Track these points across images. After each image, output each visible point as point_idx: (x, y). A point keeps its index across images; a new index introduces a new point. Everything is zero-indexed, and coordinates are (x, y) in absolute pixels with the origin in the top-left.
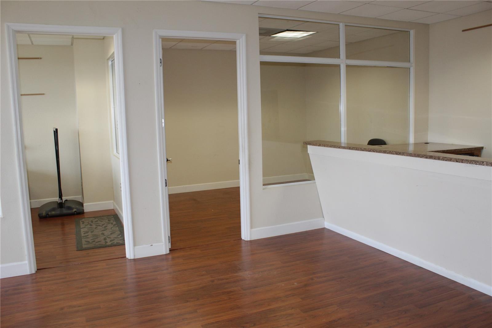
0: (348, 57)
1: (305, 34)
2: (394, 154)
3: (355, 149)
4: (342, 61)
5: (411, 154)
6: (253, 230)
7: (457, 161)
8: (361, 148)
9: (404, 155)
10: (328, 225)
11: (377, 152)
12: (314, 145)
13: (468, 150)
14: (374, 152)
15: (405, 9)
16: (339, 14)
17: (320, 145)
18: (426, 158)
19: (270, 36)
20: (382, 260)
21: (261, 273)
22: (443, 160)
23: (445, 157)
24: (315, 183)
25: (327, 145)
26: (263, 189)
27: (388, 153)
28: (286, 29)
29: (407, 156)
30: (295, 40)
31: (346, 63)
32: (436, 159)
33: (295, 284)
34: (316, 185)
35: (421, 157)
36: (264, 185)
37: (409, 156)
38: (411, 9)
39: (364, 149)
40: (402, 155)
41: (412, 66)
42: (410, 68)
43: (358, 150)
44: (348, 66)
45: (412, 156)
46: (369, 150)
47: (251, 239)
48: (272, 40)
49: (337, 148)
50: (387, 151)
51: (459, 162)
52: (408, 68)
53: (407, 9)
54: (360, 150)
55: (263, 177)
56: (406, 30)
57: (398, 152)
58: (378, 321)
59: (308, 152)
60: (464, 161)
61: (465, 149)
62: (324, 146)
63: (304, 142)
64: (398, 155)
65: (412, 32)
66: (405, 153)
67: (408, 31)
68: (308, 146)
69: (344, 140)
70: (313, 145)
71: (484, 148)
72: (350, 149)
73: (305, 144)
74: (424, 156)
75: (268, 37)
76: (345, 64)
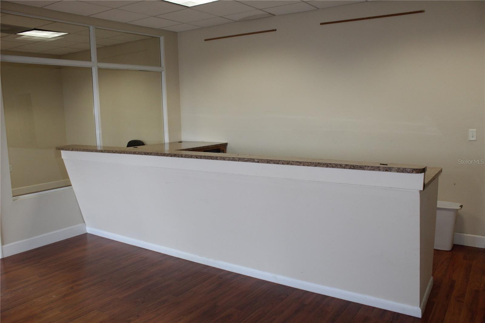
0: (99, 61)
1: (56, 35)
2: (143, 155)
3: (107, 151)
4: (94, 64)
5: (158, 153)
6: (5, 246)
7: (197, 157)
8: (112, 151)
9: (152, 155)
10: (90, 230)
11: (127, 153)
12: (67, 150)
13: (214, 146)
14: (125, 153)
15: (152, 16)
16: (88, 16)
17: (72, 150)
18: (171, 156)
19: (16, 34)
20: (143, 257)
21: (14, 292)
22: (186, 158)
23: (187, 155)
24: (72, 188)
25: (79, 149)
26: (13, 200)
27: (137, 154)
28: (33, 28)
29: (154, 155)
30: (46, 40)
31: (97, 66)
32: (180, 157)
33: (53, 296)
34: (73, 190)
35: (167, 156)
36: (13, 196)
37: (156, 155)
38: (157, 17)
39: (115, 151)
40: (150, 155)
41: (163, 70)
42: (161, 72)
43: (110, 153)
44: (100, 69)
45: (159, 156)
46: (120, 152)
47: (3, 256)
48: (19, 38)
49: (89, 152)
50: (137, 153)
51: (199, 158)
52: (160, 72)
53: (154, 16)
54: (112, 153)
55: (12, 188)
56: (157, 36)
57: (147, 152)
58: (138, 316)
59: (62, 158)
60: (202, 158)
61: (212, 146)
62: (77, 150)
63: (56, 148)
64: (147, 155)
65: (162, 39)
66: (153, 153)
67: (158, 38)
68: (62, 151)
69: (99, 143)
70: (65, 150)
71: (228, 144)
72: (102, 152)
73: (57, 149)
74: (169, 155)
75: (13, 35)
76: (97, 68)
